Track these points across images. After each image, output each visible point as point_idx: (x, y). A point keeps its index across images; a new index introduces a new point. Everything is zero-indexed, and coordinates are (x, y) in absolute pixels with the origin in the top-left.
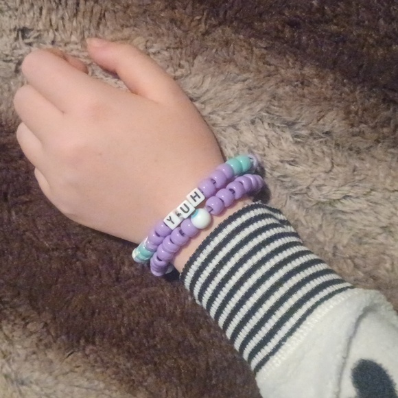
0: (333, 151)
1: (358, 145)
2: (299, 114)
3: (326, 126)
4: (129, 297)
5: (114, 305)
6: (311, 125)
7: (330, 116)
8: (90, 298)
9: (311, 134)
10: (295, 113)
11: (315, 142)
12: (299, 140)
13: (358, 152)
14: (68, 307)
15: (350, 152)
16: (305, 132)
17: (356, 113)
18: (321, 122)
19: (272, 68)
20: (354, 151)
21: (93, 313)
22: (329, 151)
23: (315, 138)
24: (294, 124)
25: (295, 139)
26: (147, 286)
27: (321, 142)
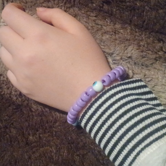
0: (133, 66)
1: (146, 63)
2: (114, 49)
3: (129, 54)
4: (34, 153)
5: (26, 157)
6: (121, 54)
7: (130, 48)
8: (14, 154)
9: (121, 59)
10: (112, 48)
11: (124, 62)
12: (115, 62)
13: (147, 66)
14: (3, 160)
15: (142, 67)
16: (118, 58)
17: (144, 46)
18: (126, 52)
19: (100, 27)
20: (144, 66)
21: (16, 162)
22: (131, 67)
23: (123, 61)
24: (112, 54)
25: (113, 61)
26: (43, 147)
27: (127, 62)
